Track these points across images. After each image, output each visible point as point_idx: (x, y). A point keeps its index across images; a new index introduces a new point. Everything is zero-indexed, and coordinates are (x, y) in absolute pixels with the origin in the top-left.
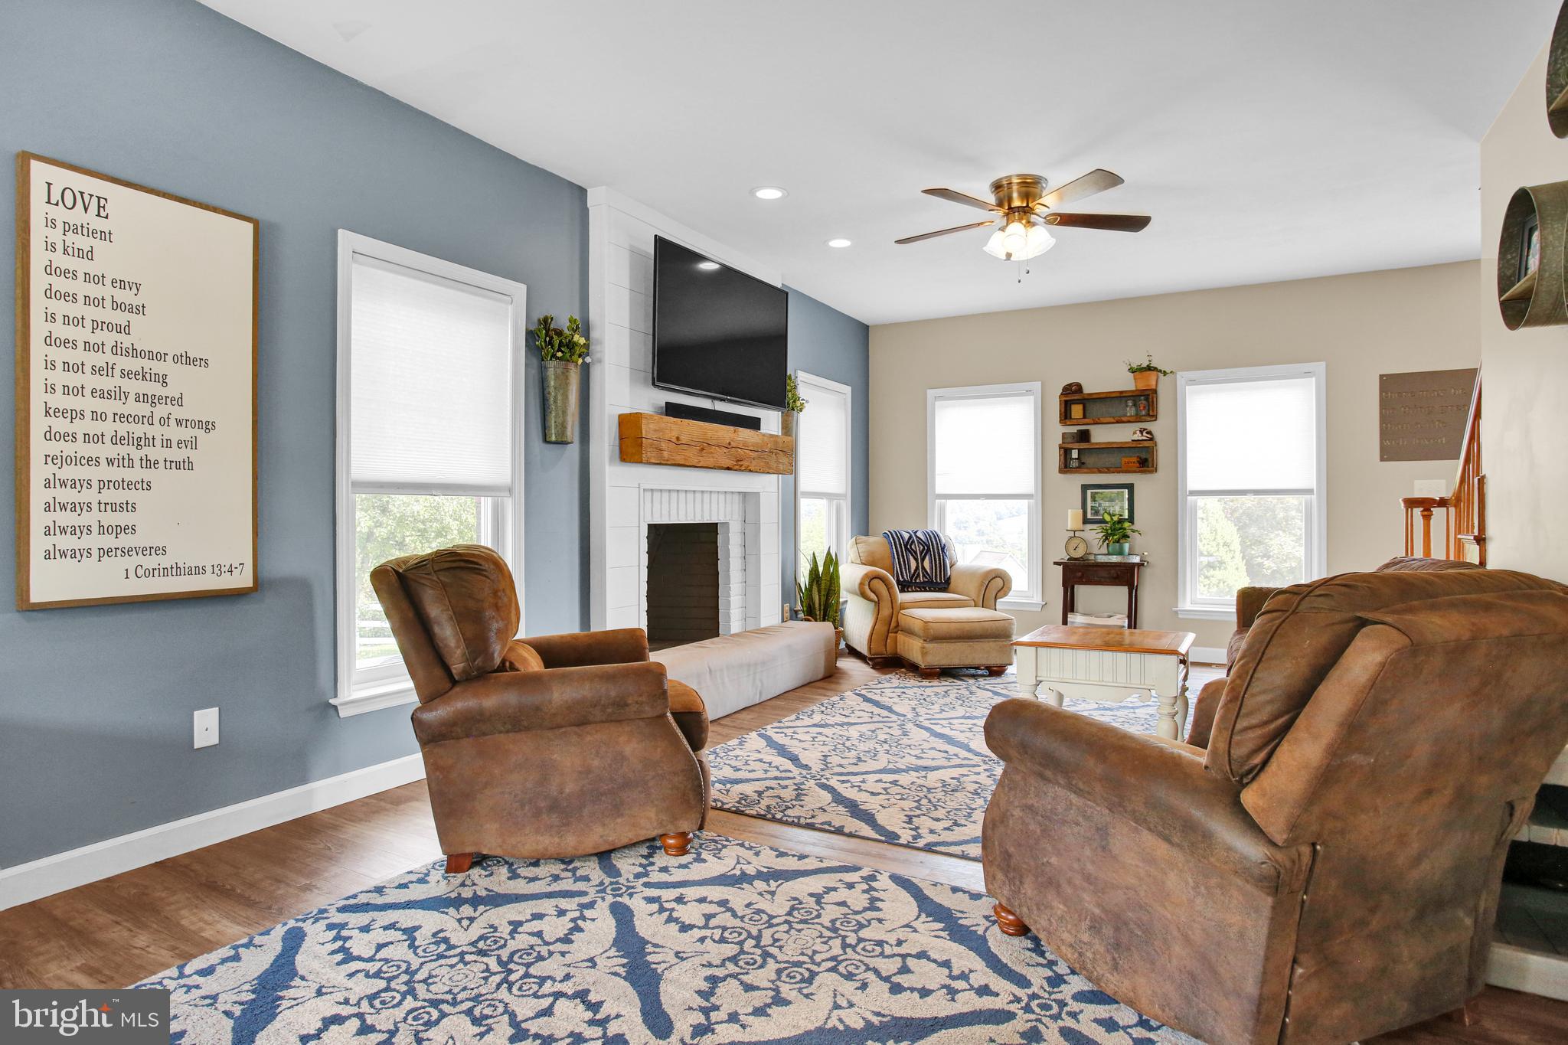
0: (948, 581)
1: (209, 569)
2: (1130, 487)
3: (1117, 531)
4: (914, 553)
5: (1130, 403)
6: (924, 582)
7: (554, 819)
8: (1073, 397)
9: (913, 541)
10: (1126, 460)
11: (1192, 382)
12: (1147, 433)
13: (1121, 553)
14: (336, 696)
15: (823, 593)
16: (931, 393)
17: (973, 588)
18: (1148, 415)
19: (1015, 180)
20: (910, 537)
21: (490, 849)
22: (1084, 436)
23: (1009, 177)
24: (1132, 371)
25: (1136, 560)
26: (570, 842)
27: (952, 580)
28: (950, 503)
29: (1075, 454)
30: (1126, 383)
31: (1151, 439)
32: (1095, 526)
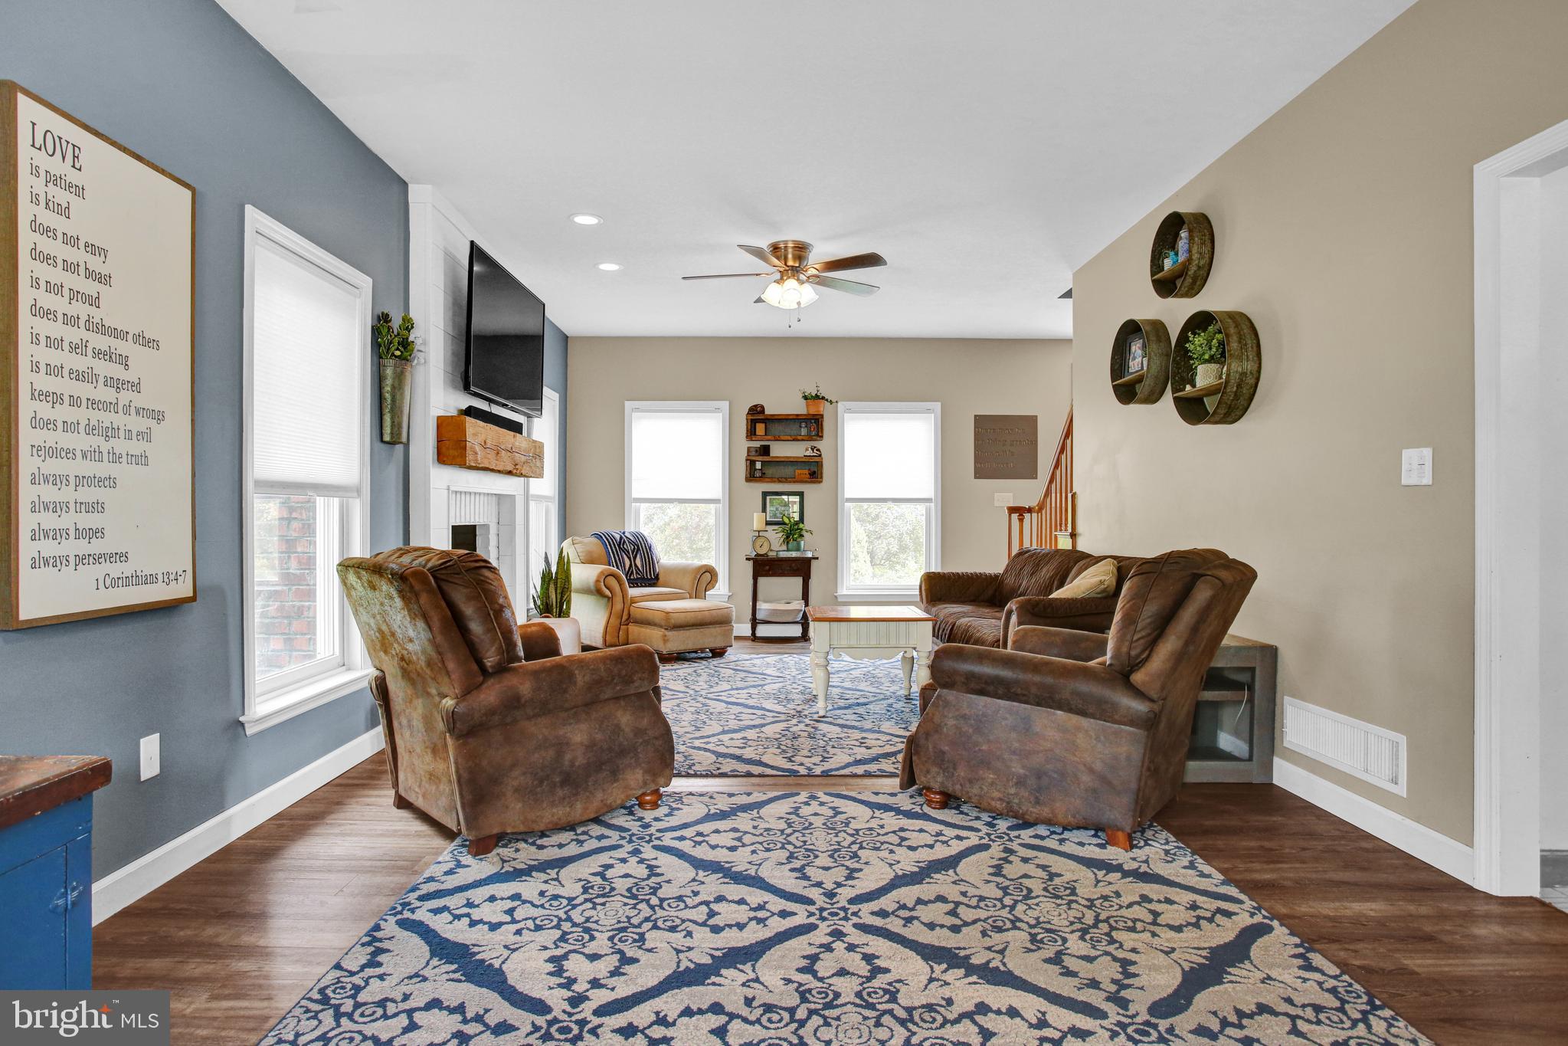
0: (657, 577)
1: (160, 577)
2: (801, 494)
3: (793, 532)
4: (627, 552)
5: (803, 425)
6: (638, 578)
7: (566, 791)
8: (757, 417)
9: (624, 542)
10: (799, 471)
11: (849, 411)
12: (817, 450)
13: (798, 549)
14: (243, 714)
15: (558, 591)
16: (628, 404)
17: (687, 581)
18: (818, 435)
19: (790, 245)
20: (621, 538)
21: (514, 827)
22: (765, 450)
23: (786, 242)
24: (805, 398)
25: (809, 555)
26: (578, 810)
27: (660, 576)
28: (643, 506)
29: (758, 465)
30: (799, 408)
31: (820, 456)
32: (776, 527)
